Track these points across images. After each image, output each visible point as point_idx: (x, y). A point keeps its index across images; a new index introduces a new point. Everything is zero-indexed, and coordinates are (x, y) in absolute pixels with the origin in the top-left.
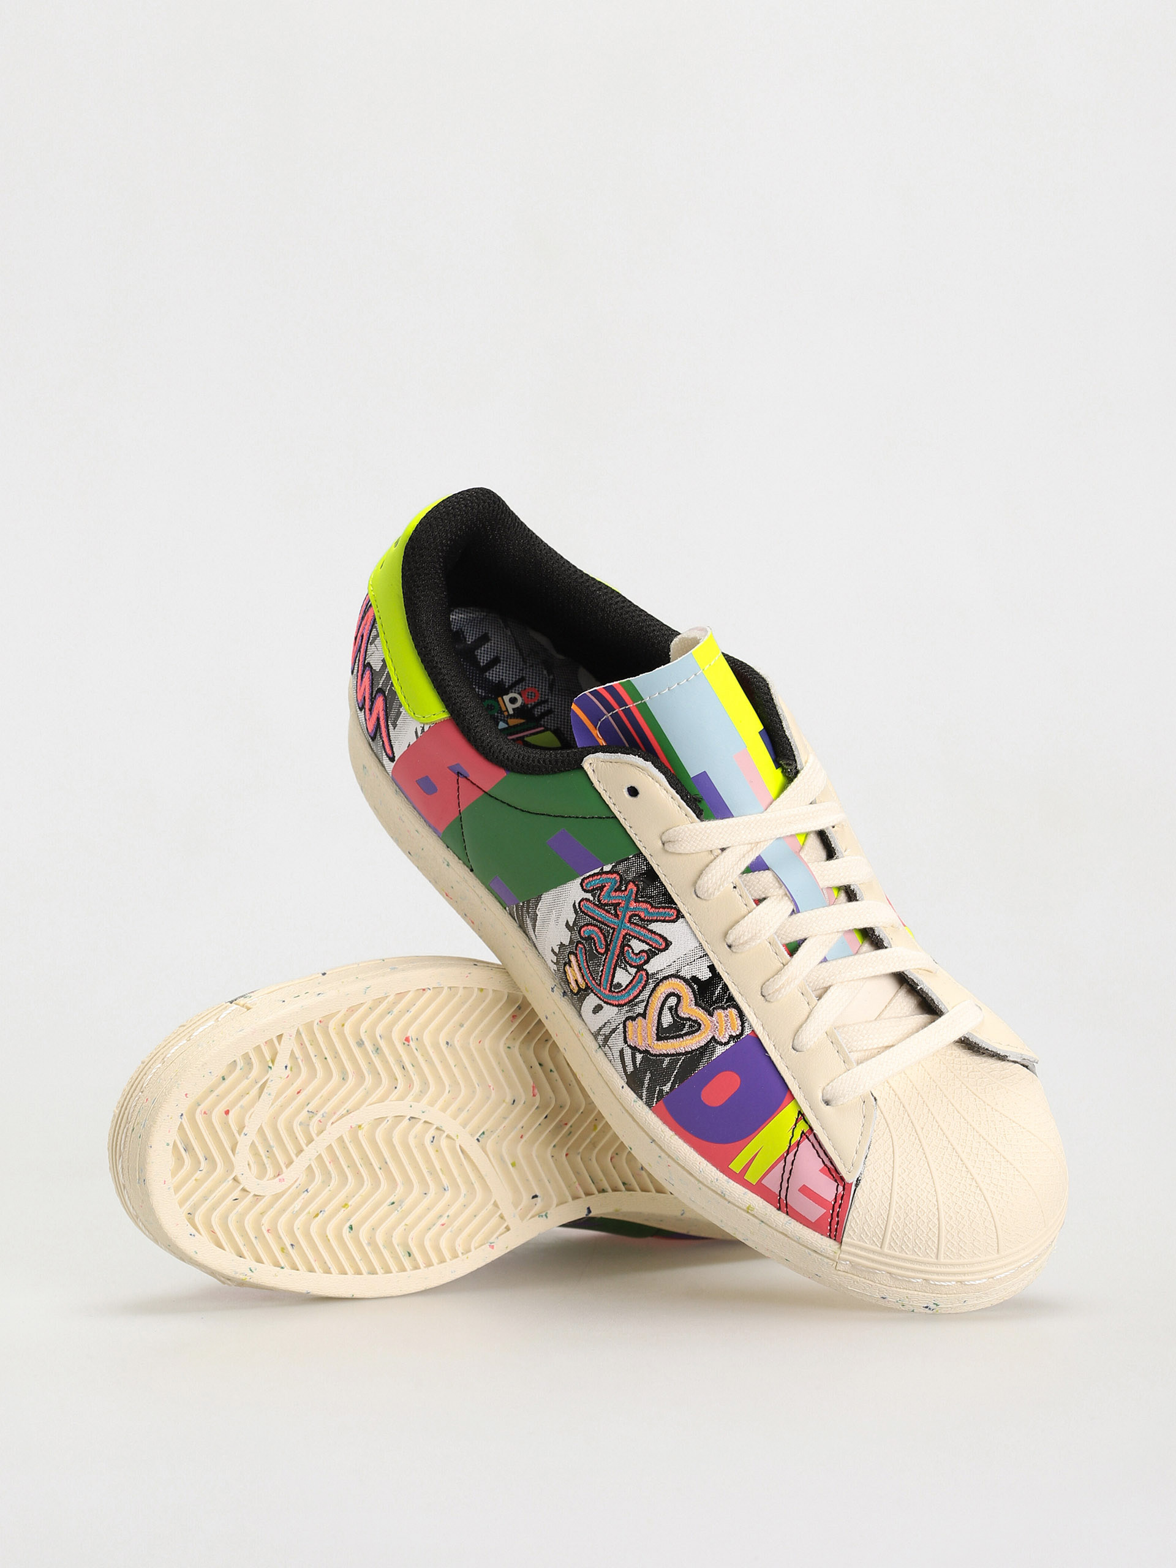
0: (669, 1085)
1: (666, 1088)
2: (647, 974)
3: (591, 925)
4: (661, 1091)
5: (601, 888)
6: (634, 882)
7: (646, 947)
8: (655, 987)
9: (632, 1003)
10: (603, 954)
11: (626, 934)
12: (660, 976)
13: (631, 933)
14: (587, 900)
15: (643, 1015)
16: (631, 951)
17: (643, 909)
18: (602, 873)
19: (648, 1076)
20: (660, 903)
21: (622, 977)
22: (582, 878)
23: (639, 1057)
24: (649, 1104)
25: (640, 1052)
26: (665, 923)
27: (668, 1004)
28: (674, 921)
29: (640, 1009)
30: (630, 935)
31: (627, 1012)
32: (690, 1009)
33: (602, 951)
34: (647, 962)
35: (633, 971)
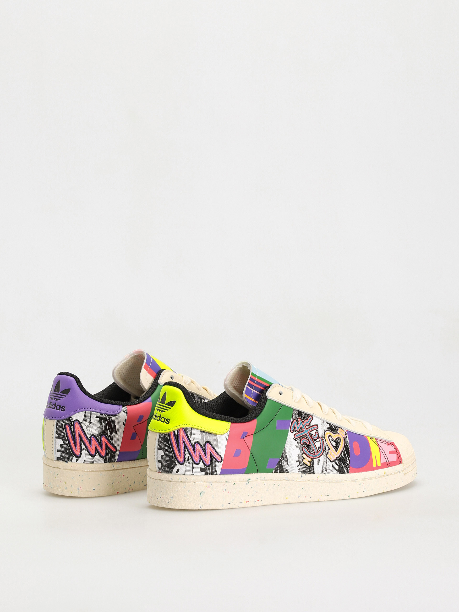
0: (348, 460)
1: (348, 462)
2: (321, 437)
3: (301, 439)
4: (348, 464)
5: (295, 428)
6: (299, 418)
7: (315, 431)
8: (325, 439)
9: (324, 449)
10: (310, 444)
11: (309, 433)
12: (323, 435)
13: (309, 431)
14: (295, 434)
15: (329, 449)
16: (313, 436)
17: (306, 422)
18: (292, 423)
19: (342, 463)
20: (307, 417)
21: (318, 444)
22: (289, 430)
23: (337, 461)
24: (348, 472)
25: (336, 460)
26: (312, 421)
27: (331, 440)
28: (313, 418)
29: (327, 449)
30: (310, 432)
31: (325, 453)
32: (335, 436)
33: (309, 443)
34: (318, 434)
35: (318, 440)
